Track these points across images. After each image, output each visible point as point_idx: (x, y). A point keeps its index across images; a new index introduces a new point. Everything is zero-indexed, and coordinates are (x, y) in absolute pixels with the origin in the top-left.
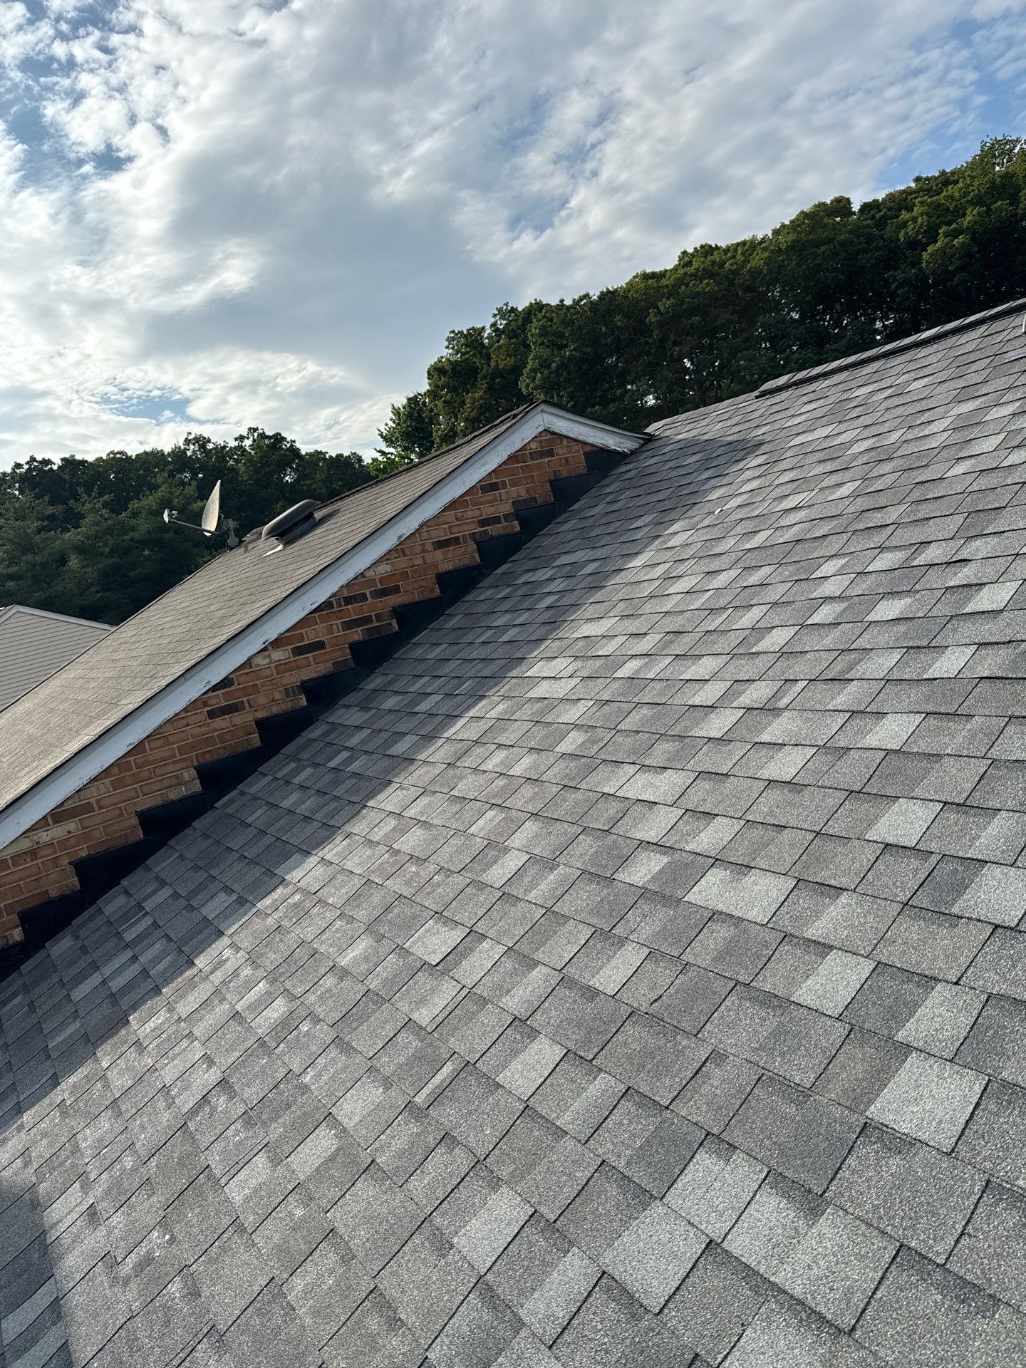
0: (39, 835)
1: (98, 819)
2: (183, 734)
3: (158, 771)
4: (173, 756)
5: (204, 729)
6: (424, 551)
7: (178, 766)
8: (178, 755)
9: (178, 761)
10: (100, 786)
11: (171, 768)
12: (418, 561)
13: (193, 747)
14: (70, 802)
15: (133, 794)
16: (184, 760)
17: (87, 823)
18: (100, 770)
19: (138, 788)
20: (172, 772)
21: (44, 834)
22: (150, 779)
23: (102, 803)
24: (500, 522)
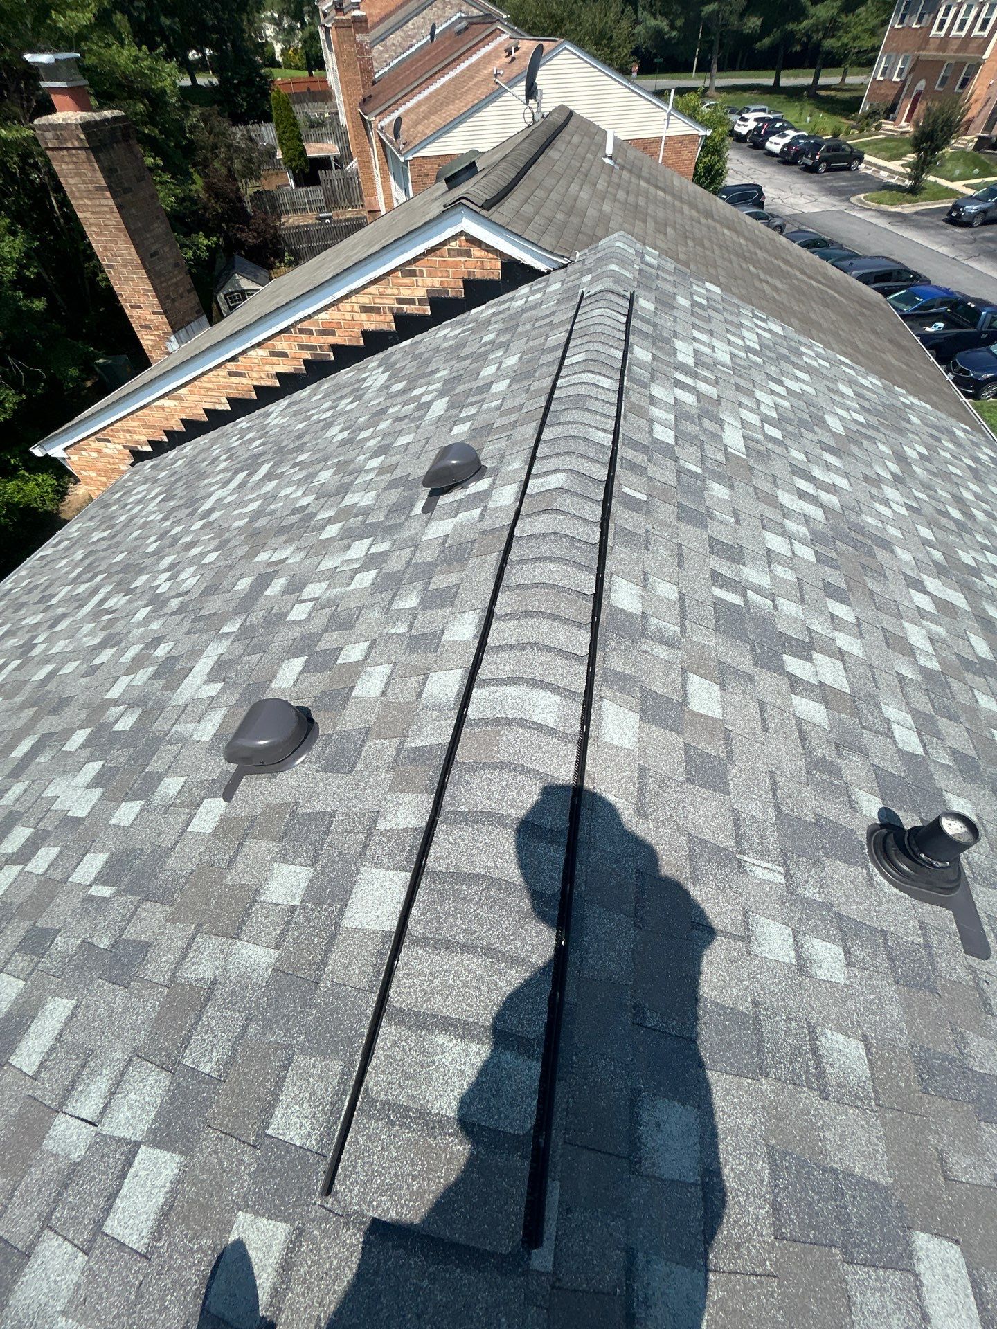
6: (353, 311)
12: (348, 317)
24: (414, 304)
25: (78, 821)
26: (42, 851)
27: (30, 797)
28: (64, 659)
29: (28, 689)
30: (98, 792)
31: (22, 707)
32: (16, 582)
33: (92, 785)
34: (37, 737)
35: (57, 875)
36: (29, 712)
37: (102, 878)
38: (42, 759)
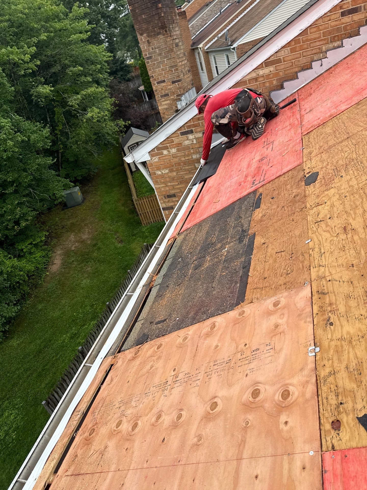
0: (259, 72)
1: (282, 67)
2: (327, 25)
3: (312, 45)
4: (320, 37)
5: (337, 23)
7: (321, 43)
8: (322, 37)
9: (321, 40)
10: (285, 51)
11: (318, 43)
13: (330, 33)
14: (273, 57)
15: (299, 55)
16: (324, 40)
17: (278, 68)
18: (286, 42)
19: (301, 53)
20: (318, 46)
21: (261, 71)
22: (307, 48)
23: (285, 59)
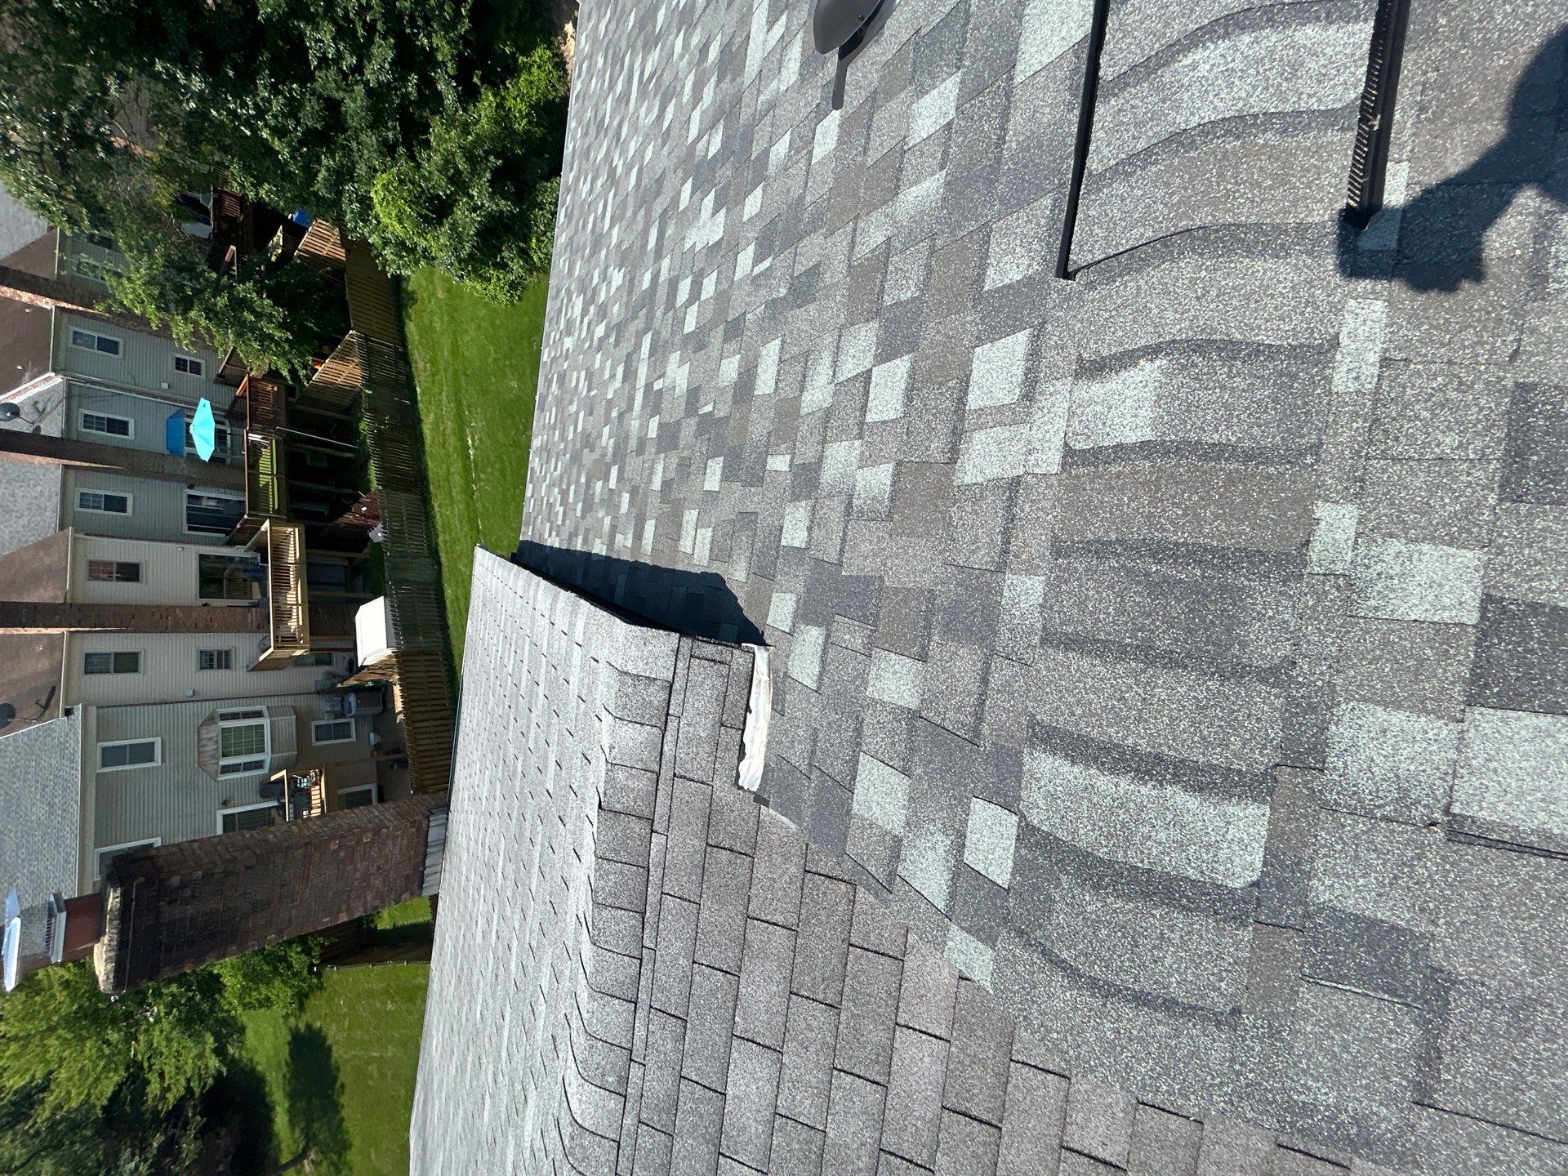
25: (718, 243)
26: (705, 281)
27: (677, 261)
28: (640, 152)
29: (631, 199)
30: (724, 210)
31: (635, 214)
32: (574, 138)
33: (716, 211)
34: (657, 223)
35: (725, 286)
36: (642, 212)
37: (758, 259)
38: (669, 232)
